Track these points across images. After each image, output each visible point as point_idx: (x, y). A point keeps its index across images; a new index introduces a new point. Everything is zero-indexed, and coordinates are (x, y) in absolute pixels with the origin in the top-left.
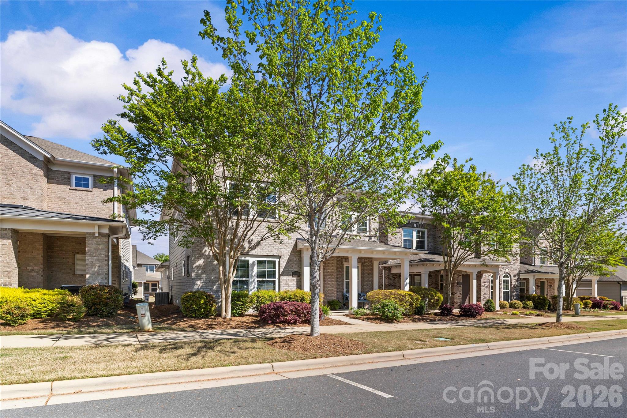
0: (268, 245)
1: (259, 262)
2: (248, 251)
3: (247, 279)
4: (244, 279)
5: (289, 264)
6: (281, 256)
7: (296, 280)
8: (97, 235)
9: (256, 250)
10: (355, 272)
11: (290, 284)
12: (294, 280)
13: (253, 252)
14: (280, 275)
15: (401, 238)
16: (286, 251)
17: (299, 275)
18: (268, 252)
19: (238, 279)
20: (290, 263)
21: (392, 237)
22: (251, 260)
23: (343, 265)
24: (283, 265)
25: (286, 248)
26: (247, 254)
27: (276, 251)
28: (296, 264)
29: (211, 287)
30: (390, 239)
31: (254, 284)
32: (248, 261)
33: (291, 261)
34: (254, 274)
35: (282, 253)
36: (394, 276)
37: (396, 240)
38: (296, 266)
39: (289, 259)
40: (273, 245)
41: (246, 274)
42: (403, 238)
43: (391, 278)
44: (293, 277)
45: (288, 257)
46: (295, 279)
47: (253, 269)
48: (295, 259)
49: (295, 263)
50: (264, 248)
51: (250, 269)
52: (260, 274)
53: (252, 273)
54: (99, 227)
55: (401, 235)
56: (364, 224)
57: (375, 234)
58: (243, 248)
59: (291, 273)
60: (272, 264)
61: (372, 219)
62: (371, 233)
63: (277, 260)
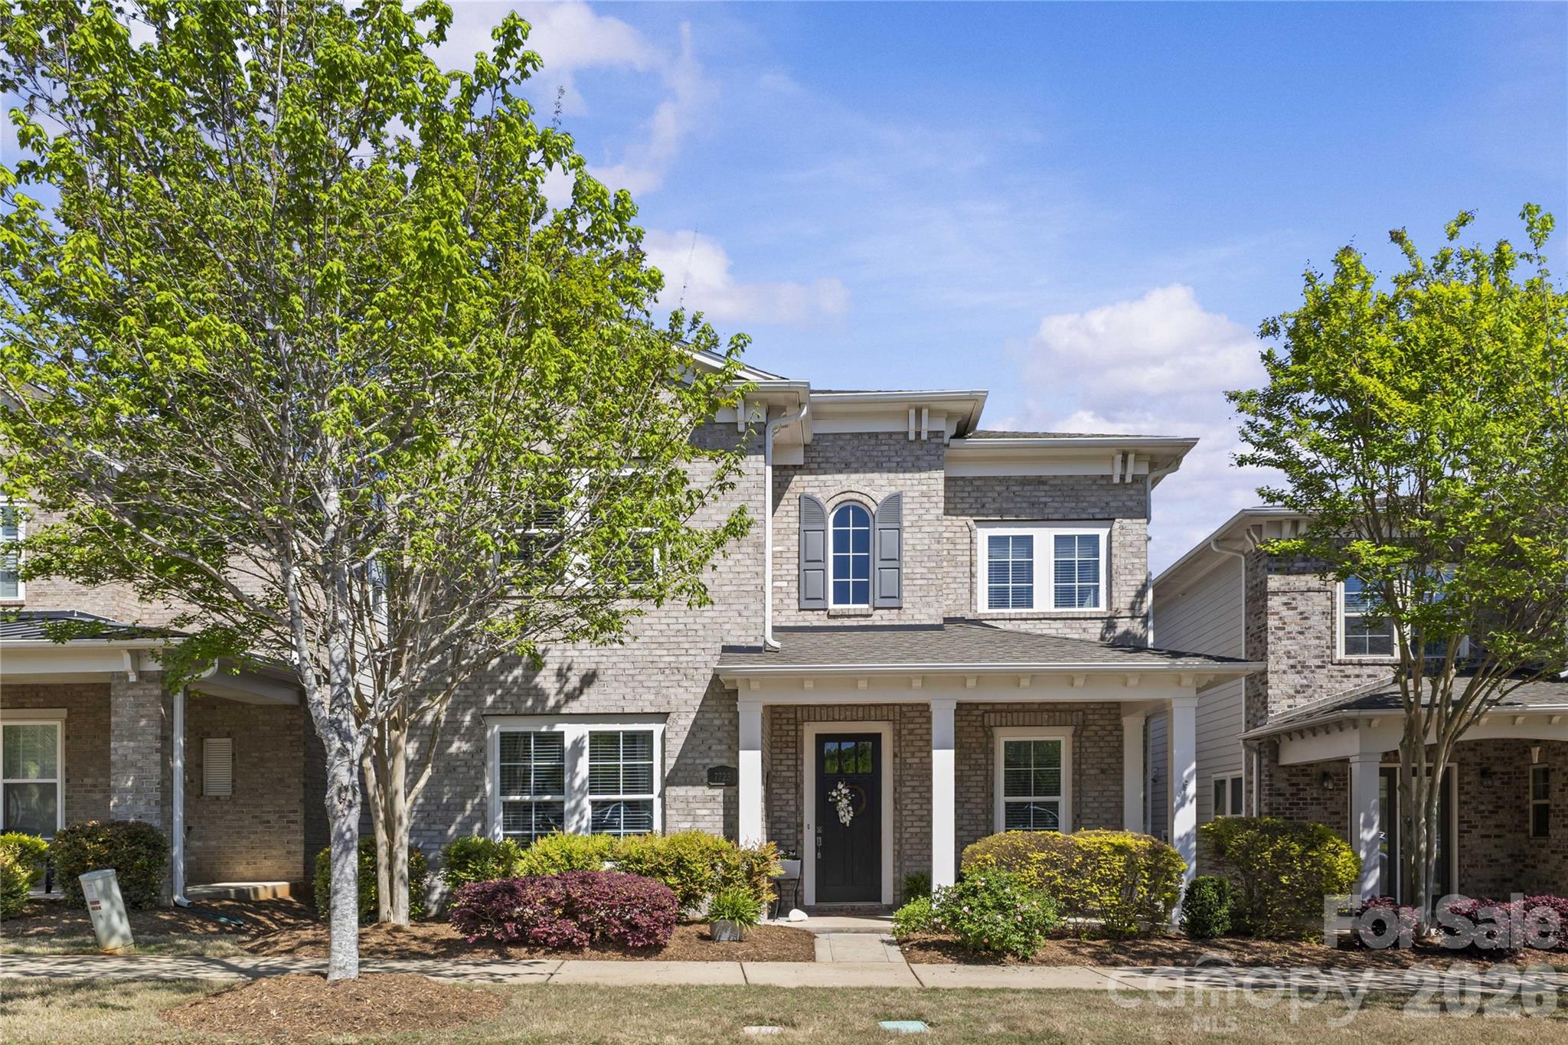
0: (625, 679)
1: (595, 737)
2: (558, 702)
3: (558, 798)
4: (547, 798)
5: (695, 742)
6: (668, 714)
7: (721, 799)
8: (133, 678)
9: (583, 698)
10: (943, 763)
11: (699, 812)
12: (713, 798)
13: (574, 707)
14: (667, 782)
15: (1330, 614)
16: (686, 696)
17: (726, 777)
18: (622, 703)
19: (527, 798)
20: (702, 735)
21: (1285, 612)
22: (572, 733)
23: (990, 737)
24: (676, 745)
25: (685, 684)
26: (556, 714)
27: (652, 697)
28: (720, 742)
29: (441, 827)
30: (1278, 623)
31: (576, 817)
32: (560, 735)
33: (702, 729)
34: (577, 783)
35: (674, 702)
36: (1294, 780)
37: (1309, 623)
38: (724, 747)
39: (695, 722)
40: (640, 678)
41: (554, 780)
42: (1341, 614)
43: (1282, 785)
44: (711, 787)
45: (693, 716)
46: (718, 792)
47: (575, 765)
48: (717, 722)
49: (719, 735)
50: (609, 690)
51: (567, 765)
52: (599, 780)
53: (572, 780)
54: (137, 655)
55: (1332, 599)
56: (1090, 570)
57: (1132, 608)
58: (540, 696)
59: (705, 774)
60: (640, 742)
61: (1123, 545)
62: (1115, 606)
63: (657, 729)
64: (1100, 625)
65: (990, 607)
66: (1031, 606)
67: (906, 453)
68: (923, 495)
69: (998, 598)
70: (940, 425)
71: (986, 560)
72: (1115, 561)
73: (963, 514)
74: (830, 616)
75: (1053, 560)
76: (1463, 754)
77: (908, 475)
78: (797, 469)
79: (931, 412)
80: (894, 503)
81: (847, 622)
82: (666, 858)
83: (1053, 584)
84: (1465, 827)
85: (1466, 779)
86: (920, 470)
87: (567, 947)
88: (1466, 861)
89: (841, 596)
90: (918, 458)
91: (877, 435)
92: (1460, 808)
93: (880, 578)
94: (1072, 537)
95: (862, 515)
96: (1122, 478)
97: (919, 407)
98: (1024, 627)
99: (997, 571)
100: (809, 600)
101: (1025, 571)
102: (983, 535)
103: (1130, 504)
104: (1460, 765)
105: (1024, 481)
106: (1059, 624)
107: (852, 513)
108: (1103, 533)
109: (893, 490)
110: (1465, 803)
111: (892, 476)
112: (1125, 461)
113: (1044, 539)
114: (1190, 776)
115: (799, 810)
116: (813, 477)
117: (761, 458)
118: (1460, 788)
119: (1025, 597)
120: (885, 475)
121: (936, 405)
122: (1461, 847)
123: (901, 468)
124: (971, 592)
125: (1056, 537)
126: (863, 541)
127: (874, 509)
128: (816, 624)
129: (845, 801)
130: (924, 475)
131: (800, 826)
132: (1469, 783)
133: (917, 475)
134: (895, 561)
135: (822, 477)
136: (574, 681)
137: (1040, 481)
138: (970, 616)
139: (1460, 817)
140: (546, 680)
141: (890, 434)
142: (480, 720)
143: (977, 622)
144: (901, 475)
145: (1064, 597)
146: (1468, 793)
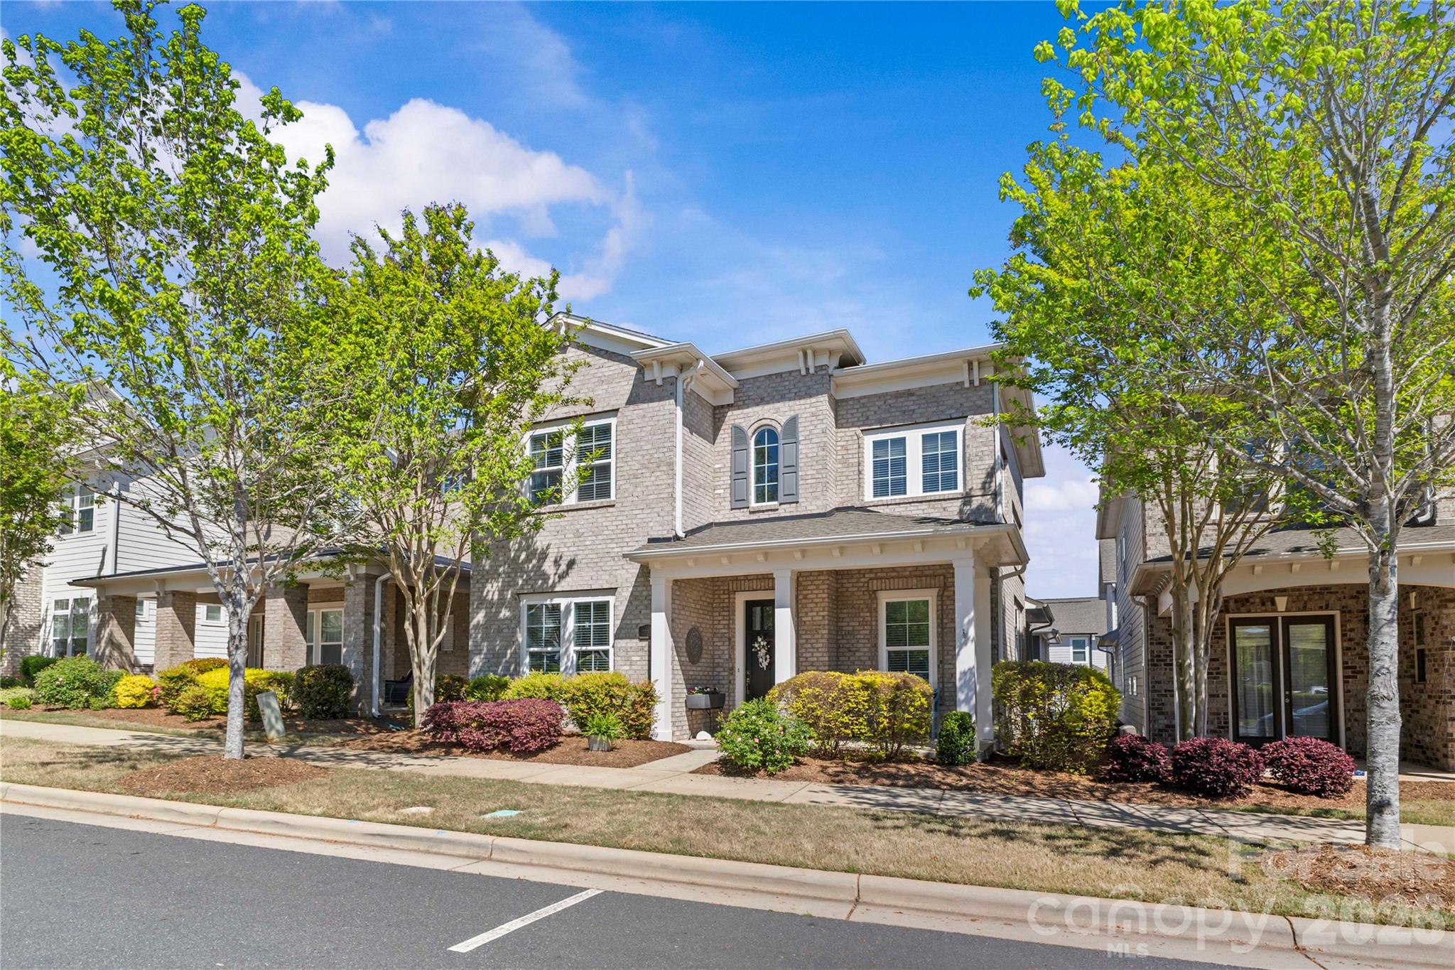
0: (592, 565)
1: (578, 606)
2: (555, 582)
3: (557, 648)
4: (551, 648)
5: (631, 608)
6: (617, 589)
7: (643, 648)
9: (568, 579)
11: (632, 657)
12: (639, 648)
13: (563, 586)
14: (617, 637)
16: (627, 576)
18: (592, 583)
19: (541, 649)
20: (636, 603)
22: (563, 602)
23: (873, 595)
24: (622, 610)
25: (626, 566)
26: (552, 592)
27: (607, 577)
28: (646, 608)
32: (557, 606)
33: (634, 598)
34: (569, 636)
35: (620, 580)
38: (648, 611)
39: (631, 594)
40: (600, 564)
41: (556, 635)
44: (639, 640)
45: (629, 589)
46: (642, 644)
47: (568, 623)
48: (643, 594)
51: (562, 623)
52: (582, 637)
53: (564, 636)
56: (950, 460)
57: (983, 488)
58: (545, 577)
59: (637, 631)
60: (602, 608)
61: (974, 437)
62: (969, 487)
63: (611, 599)
64: (959, 503)
65: (875, 496)
66: (905, 493)
67: (800, 385)
68: (813, 415)
69: (880, 489)
70: (823, 361)
71: (871, 460)
72: (968, 451)
73: (853, 426)
74: (751, 513)
75: (921, 454)
76: (1343, 602)
77: (802, 401)
78: (730, 406)
79: (814, 353)
80: (792, 423)
81: (762, 516)
82: (579, 690)
83: (921, 474)
84: (1349, 672)
85: (1349, 626)
86: (811, 396)
87: (480, 749)
88: (1352, 705)
89: (760, 497)
90: (809, 388)
91: (781, 374)
92: (1344, 654)
93: (784, 482)
94: (936, 435)
95: (773, 436)
96: (971, 382)
97: (806, 349)
98: (899, 510)
99: (880, 467)
100: (739, 502)
101: (900, 466)
102: (869, 441)
103: (979, 403)
104: (1342, 612)
105: (898, 395)
106: (924, 506)
107: (767, 435)
108: (959, 428)
109: (793, 413)
110: (1349, 649)
111: (792, 403)
112: (971, 369)
113: (914, 438)
114: (970, 622)
115: (731, 658)
116: (739, 412)
117: (672, 401)
118: (1343, 635)
119: (900, 487)
120: (787, 403)
121: (817, 346)
122: (1346, 691)
123: (798, 396)
124: (859, 486)
125: (924, 437)
126: (774, 454)
127: (780, 429)
128: (742, 519)
129: (763, 651)
130: (813, 400)
131: (732, 669)
132: (1352, 630)
133: (808, 401)
134: (793, 468)
135: (746, 411)
136: (563, 567)
137: (910, 393)
138: (858, 504)
139: (1344, 663)
140: (548, 567)
141: (790, 372)
142: (517, 596)
143: (863, 509)
144: (797, 402)
145: (929, 484)
146: (1351, 640)
